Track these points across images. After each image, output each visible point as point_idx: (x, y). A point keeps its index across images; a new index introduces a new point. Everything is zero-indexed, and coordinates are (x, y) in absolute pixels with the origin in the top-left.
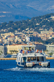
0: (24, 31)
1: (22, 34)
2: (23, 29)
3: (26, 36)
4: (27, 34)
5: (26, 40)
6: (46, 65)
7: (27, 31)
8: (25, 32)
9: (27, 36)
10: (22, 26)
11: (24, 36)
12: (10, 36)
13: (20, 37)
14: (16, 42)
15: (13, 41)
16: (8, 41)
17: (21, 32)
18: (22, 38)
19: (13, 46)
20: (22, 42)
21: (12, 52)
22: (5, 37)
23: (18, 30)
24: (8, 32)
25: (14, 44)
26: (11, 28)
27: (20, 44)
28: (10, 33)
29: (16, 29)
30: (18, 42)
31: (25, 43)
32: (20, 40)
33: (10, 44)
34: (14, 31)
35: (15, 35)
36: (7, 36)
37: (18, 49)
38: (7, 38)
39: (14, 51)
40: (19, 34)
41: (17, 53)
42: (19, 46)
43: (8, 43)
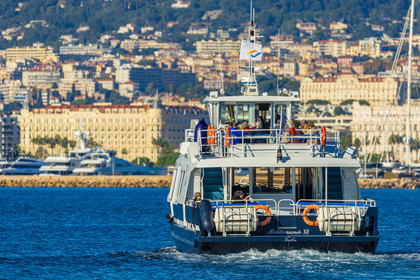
0: (107, 37)
1: (100, 52)
2: (103, 30)
3: (116, 63)
4: (125, 52)
5: (116, 86)
7: (122, 37)
8: (114, 43)
9: (122, 62)
10: (98, 15)
11: (110, 63)
12: (34, 65)
13: (88, 68)
14: (63, 94)
15: (48, 91)
16: (22, 87)
17: (93, 43)
18: (98, 74)
19: (50, 117)
20: (97, 95)
21: (46, 147)
22: (11, 66)
23: (75, 35)
24: (27, 42)
25: (54, 102)
26: (44, 22)
27: (89, 103)
28: (38, 45)
29: (69, 26)
30: (74, 93)
31: (115, 100)
32: (87, 87)
33: (35, 106)
34: (56, 39)
35: (64, 59)
36: (20, 65)
37: (78, 133)
38: (17, 75)
39: (53, 142)
40: (83, 53)
41: (71, 151)
42: (84, 114)
43: (26, 100)
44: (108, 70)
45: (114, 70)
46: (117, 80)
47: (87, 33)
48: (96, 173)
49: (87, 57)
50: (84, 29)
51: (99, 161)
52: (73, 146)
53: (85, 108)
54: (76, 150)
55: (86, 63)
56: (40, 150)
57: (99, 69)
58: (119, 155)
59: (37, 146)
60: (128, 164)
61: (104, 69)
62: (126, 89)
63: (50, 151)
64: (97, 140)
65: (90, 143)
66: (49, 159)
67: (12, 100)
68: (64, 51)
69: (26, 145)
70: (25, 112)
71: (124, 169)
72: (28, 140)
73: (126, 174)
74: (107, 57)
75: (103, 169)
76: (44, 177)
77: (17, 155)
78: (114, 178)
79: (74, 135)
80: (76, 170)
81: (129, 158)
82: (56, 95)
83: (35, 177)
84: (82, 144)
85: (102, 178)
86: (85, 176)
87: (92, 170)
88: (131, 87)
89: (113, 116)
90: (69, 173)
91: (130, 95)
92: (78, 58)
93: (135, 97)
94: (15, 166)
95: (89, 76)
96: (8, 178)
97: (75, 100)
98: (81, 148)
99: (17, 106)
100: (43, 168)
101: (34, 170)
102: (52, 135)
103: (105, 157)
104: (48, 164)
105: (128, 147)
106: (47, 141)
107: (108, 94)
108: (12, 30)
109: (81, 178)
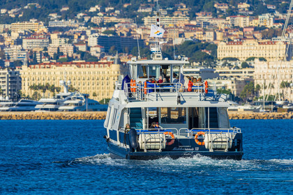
0: (81, 14)
1: (76, 25)
2: (79, 10)
3: (88, 32)
4: (94, 25)
5: (88, 48)
6: (226, 147)
7: (92, 15)
8: (86, 19)
9: (92, 32)
11: (84, 33)
12: (31, 34)
13: (69, 37)
14: (51, 55)
15: (41, 52)
16: (23, 50)
17: (72, 19)
18: (75, 41)
19: (42, 71)
20: (75, 55)
21: (40, 92)
22: (15, 35)
23: (59, 13)
24: (26, 18)
25: (45, 60)
26: (37, 5)
27: (69, 60)
28: (33, 21)
29: (55, 8)
30: (59, 54)
31: (87, 58)
32: (68, 50)
33: (32, 63)
34: (46, 16)
35: (52, 30)
36: (21, 34)
37: (62, 82)
38: (19, 42)
39: (44, 88)
40: (65, 26)
41: (57, 94)
42: (66, 68)
43: (25, 59)
44: (83, 38)
45: (87, 37)
46: (89, 44)
47: (68, 12)
48: (75, 110)
49: (68, 28)
50: (66, 9)
51: (77, 101)
52: (58, 91)
53: (66, 64)
54: (61, 94)
55: (67, 33)
56: (36, 94)
57: (76, 37)
58: (91, 97)
59: (33, 91)
60: (97, 103)
61: (79, 37)
62: (95, 51)
63: (42, 94)
64: (75, 87)
65: (70, 89)
66: (42, 100)
67: (16, 59)
68: (52, 25)
69: (26, 91)
70: (25, 67)
71: (94, 107)
72: (27, 87)
73: (95, 110)
74: (82, 29)
75: (79, 107)
76: (39, 113)
77: (19, 97)
78: (87, 113)
79: (59, 84)
80: (61, 108)
81: (98, 99)
82: (46, 55)
83: (32, 113)
84: (65, 90)
85: (79, 113)
86: (67, 112)
87: (72, 107)
88: (98, 49)
89: (87, 70)
90: (56, 110)
91: (98, 55)
92: (61, 29)
93: (102, 56)
94: (18, 105)
95: (69, 42)
96: (13, 114)
97: (59, 59)
98: (64, 92)
99: (20, 63)
100: (37, 106)
101: (31, 108)
102: (43, 83)
103: (81, 99)
104: (41, 103)
105: (97, 91)
106: (40, 87)
107: (83, 54)
108: (15, 10)
109: (64, 113)
